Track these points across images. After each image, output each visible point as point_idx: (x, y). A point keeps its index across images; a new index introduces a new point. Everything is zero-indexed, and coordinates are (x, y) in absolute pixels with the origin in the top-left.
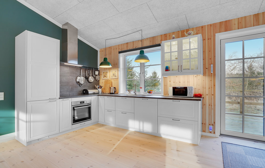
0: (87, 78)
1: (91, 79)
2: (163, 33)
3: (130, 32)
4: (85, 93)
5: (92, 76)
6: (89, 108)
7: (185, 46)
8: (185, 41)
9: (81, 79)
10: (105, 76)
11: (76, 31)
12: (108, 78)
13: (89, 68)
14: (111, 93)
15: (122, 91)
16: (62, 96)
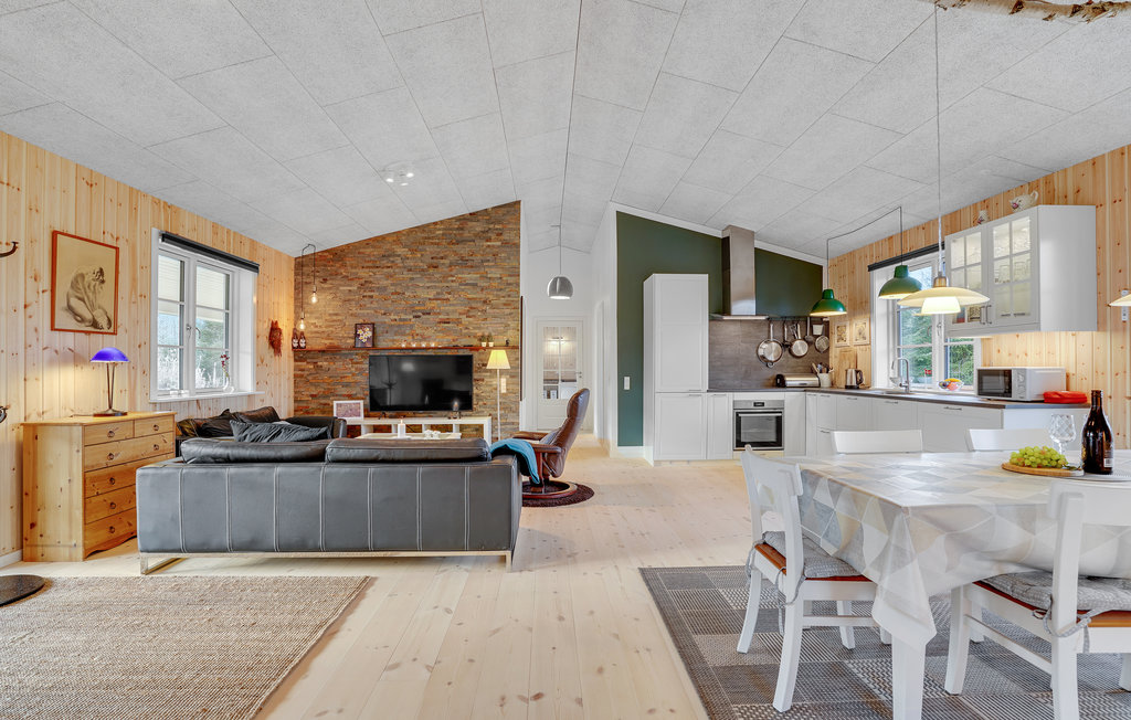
0: (786, 346)
1: (800, 348)
3: (875, 216)
4: (779, 383)
5: (804, 339)
6: (779, 421)
7: (1001, 248)
8: (1000, 229)
9: (770, 350)
10: (841, 338)
11: (751, 235)
12: (848, 343)
13: (795, 320)
14: (847, 387)
15: (882, 380)
16: (715, 386)
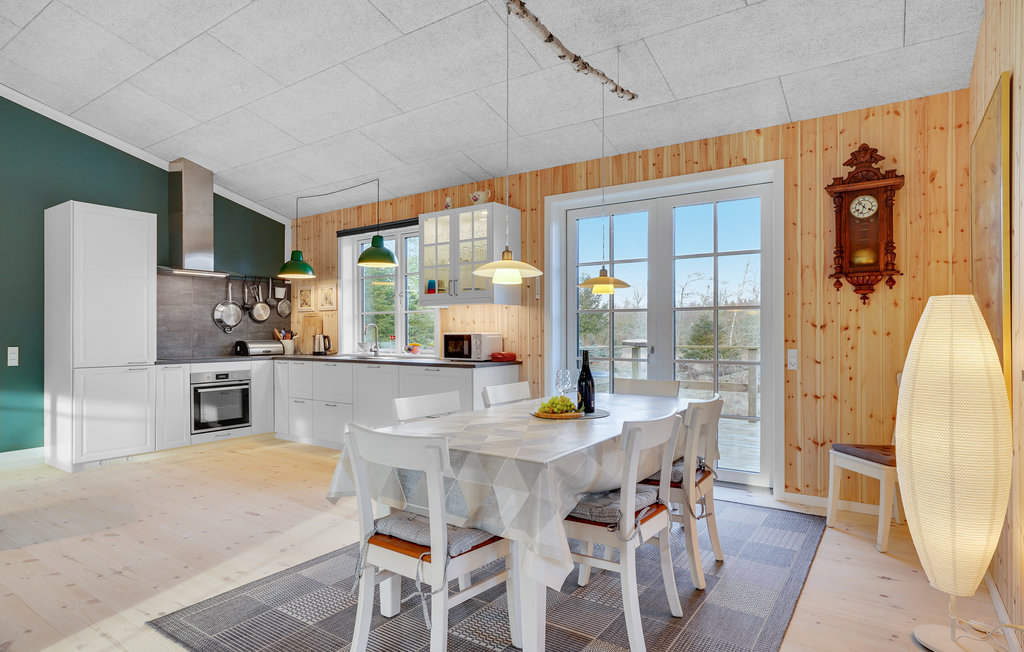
0: (247, 309)
1: (262, 312)
2: (438, 187)
4: (240, 351)
5: (265, 302)
6: (245, 394)
8: (464, 215)
9: (229, 313)
10: (305, 303)
11: (208, 177)
12: (313, 308)
13: (256, 280)
14: (315, 354)
15: (349, 344)
16: (164, 358)
